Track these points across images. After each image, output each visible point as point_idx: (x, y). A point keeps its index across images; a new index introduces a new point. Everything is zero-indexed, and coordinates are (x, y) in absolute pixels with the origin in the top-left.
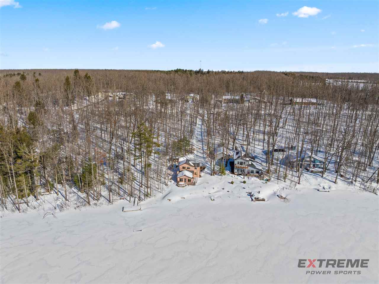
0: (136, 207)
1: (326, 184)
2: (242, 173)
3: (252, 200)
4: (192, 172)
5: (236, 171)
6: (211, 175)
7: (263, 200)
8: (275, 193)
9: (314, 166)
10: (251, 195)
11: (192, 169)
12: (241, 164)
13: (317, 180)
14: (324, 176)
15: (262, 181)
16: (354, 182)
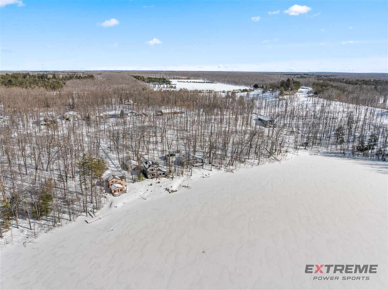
0: (95, 219)
1: (206, 172)
2: (153, 176)
3: (170, 192)
4: (120, 183)
5: (149, 176)
6: (133, 183)
7: (176, 191)
8: (180, 185)
9: (196, 162)
10: (167, 190)
11: (119, 181)
12: (152, 170)
13: (200, 171)
14: (204, 167)
15: (169, 179)
16: (221, 168)
